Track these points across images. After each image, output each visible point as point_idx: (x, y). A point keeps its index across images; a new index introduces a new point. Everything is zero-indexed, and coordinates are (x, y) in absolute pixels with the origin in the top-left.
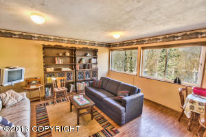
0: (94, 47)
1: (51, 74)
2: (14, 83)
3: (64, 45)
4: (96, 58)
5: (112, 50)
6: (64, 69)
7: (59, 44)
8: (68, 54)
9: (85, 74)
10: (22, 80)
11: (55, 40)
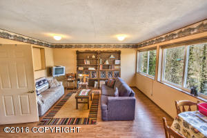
0: (118, 49)
1: (81, 72)
2: (59, 75)
3: (92, 49)
4: (119, 59)
5: (140, 51)
6: (90, 69)
7: (88, 49)
8: (94, 57)
9: (107, 74)
10: (64, 74)
11: (86, 46)
